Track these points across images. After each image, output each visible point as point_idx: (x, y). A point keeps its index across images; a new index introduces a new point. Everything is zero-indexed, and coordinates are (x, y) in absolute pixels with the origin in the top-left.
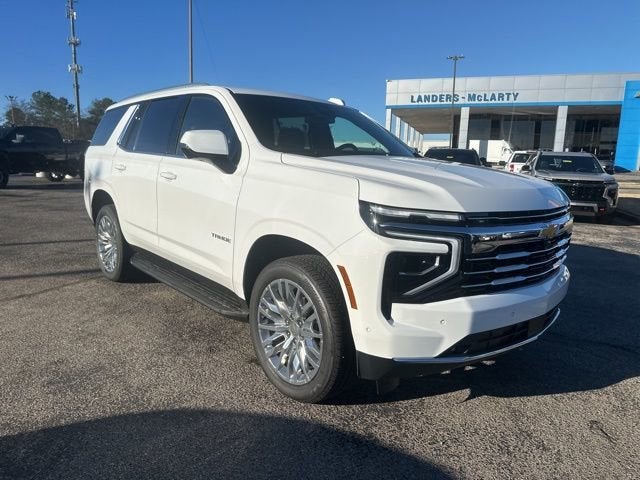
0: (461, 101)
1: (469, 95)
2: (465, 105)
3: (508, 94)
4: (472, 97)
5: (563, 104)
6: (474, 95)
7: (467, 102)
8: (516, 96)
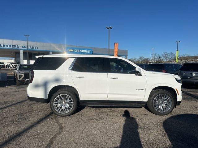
0: (20, 48)
1: (23, 46)
2: (21, 49)
3: (35, 47)
4: (24, 47)
5: (51, 51)
6: (24, 46)
7: (22, 48)
8: (37, 48)
